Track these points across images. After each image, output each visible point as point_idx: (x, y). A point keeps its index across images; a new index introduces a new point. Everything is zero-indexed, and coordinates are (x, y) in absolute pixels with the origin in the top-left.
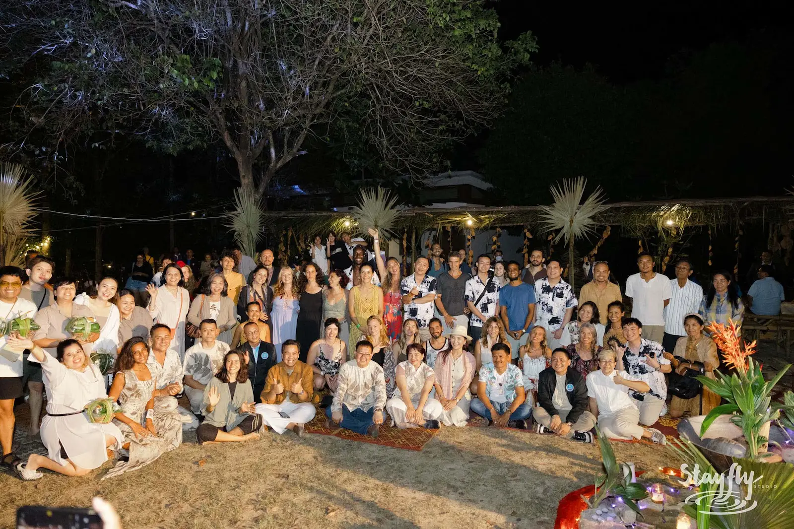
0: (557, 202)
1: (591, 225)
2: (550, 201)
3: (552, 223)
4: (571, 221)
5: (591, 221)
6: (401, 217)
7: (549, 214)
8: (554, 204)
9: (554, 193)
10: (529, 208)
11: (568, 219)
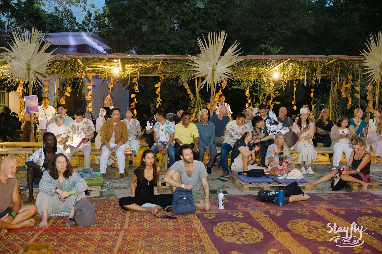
0: (202, 53)
1: (229, 73)
2: (196, 51)
3: (199, 71)
4: (214, 70)
5: (229, 71)
6: (56, 61)
7: (195, 63)
8: (200, 55)
9: (201, 45)
10: (178, 57)
11: (210, 69)
